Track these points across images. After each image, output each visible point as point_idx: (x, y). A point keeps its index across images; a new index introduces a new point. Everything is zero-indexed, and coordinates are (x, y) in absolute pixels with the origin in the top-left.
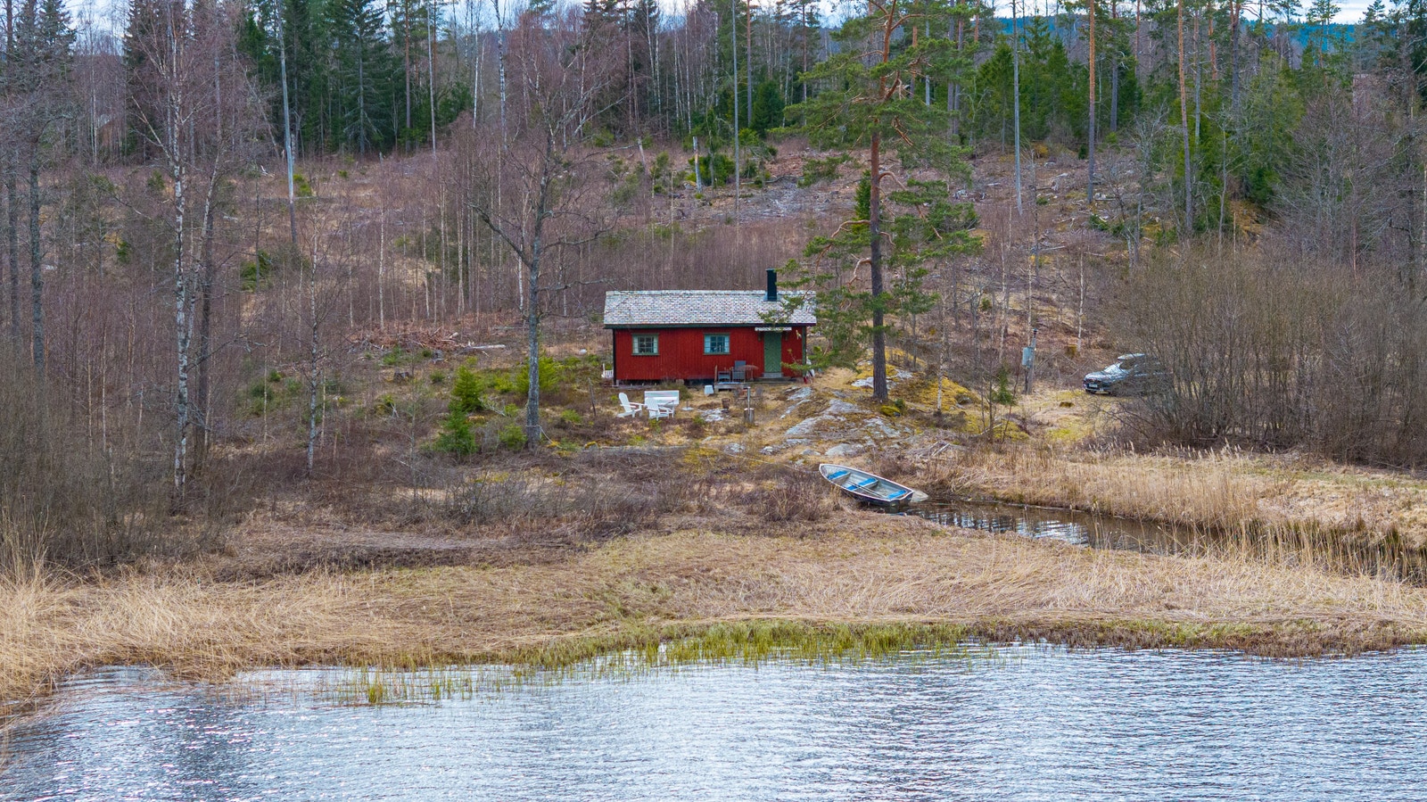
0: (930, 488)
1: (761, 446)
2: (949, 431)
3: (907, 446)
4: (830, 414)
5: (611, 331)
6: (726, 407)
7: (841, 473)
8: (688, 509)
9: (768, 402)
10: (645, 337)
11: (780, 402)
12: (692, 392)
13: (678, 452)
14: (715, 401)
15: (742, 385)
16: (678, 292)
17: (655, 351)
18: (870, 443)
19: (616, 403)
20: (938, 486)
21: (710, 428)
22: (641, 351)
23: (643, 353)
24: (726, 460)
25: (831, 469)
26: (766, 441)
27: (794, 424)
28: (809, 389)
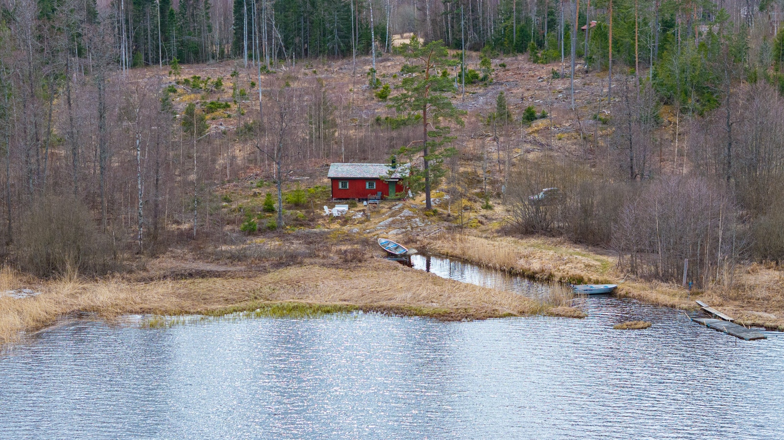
0: (419, 248)
1: (365, 230)
2: (447, 223)
5: (331, 179)
6: (365, 211)
7: (388, 242)
8: (318, 256)
10: (344, 182)
11: (388, 210)
12: (359, 204)
14: (363, 209)
15: (378, 202)
17: (347, 187)
18: (408, 229)
19: (323, 210)
20: (422, 248)
21: (352, 221)
23: (343, 188)
24: (347, 235)
25: (384, 240)
26: (369, 227)
27: (385, 220)
28: (402, 204)
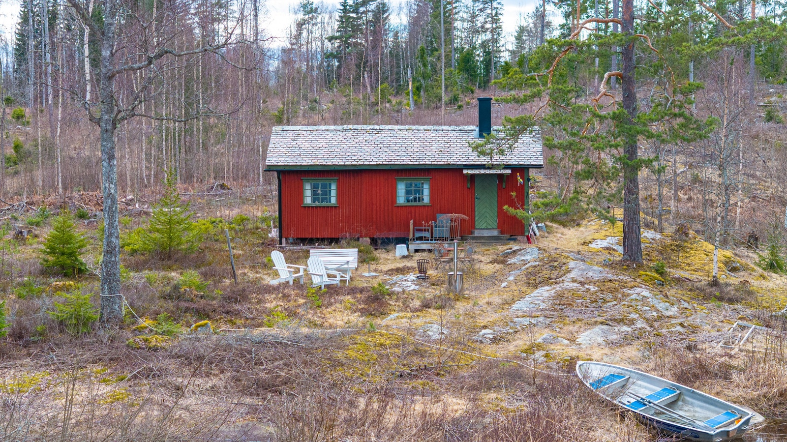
0: (764, 404)
1: (474, 329)
2: (738, 306)
3: (694, 329)
4: (574, 281)
5: (276, 174)
6: (422, 270)
7: (613, 377)
9: (482, 265)
10: (320, 183)
11: (498, 266)
12: (381, 254)
13: (338, 341)
14: (409, 264)
15: (446, 245)
16: (365, 127)
17: (333, 200)
18: (640, 324)
19: (268, 266)
20: (777, 400)
21: (397, 300)
22: (314, 201)
23: (317, 204)
24: (418, 352)
25: (596, 371)
26: (482, 321)
27: (522, 295)
28: (536, 250)
